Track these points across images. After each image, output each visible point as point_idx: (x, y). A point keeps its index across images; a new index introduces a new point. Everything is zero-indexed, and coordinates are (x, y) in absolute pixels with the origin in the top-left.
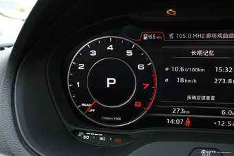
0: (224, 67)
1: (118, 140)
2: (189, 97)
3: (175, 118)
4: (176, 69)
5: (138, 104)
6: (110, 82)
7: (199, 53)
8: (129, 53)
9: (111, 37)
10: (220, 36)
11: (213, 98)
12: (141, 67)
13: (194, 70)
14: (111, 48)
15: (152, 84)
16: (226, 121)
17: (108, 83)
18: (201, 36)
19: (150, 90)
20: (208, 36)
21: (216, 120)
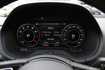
0: (56, 32)
1: (30, 50)
2: (48, 39)
3: (45, 44)
4: (44, 32)
5: (35, 41)
6: (28, 35)
7: (50, 28)
8: (33, 28)
9: (28, 24)
10: (55, 24)
11: (54, 39)
12: (36, 32)
13: (49, 32)
14: (28, 27)
15: (39, 36)
16: (57, 44)
17: (28, 36)
18: (50, 24)
19: (38, 38)
20: (52, 24)
21: (55, 44)
